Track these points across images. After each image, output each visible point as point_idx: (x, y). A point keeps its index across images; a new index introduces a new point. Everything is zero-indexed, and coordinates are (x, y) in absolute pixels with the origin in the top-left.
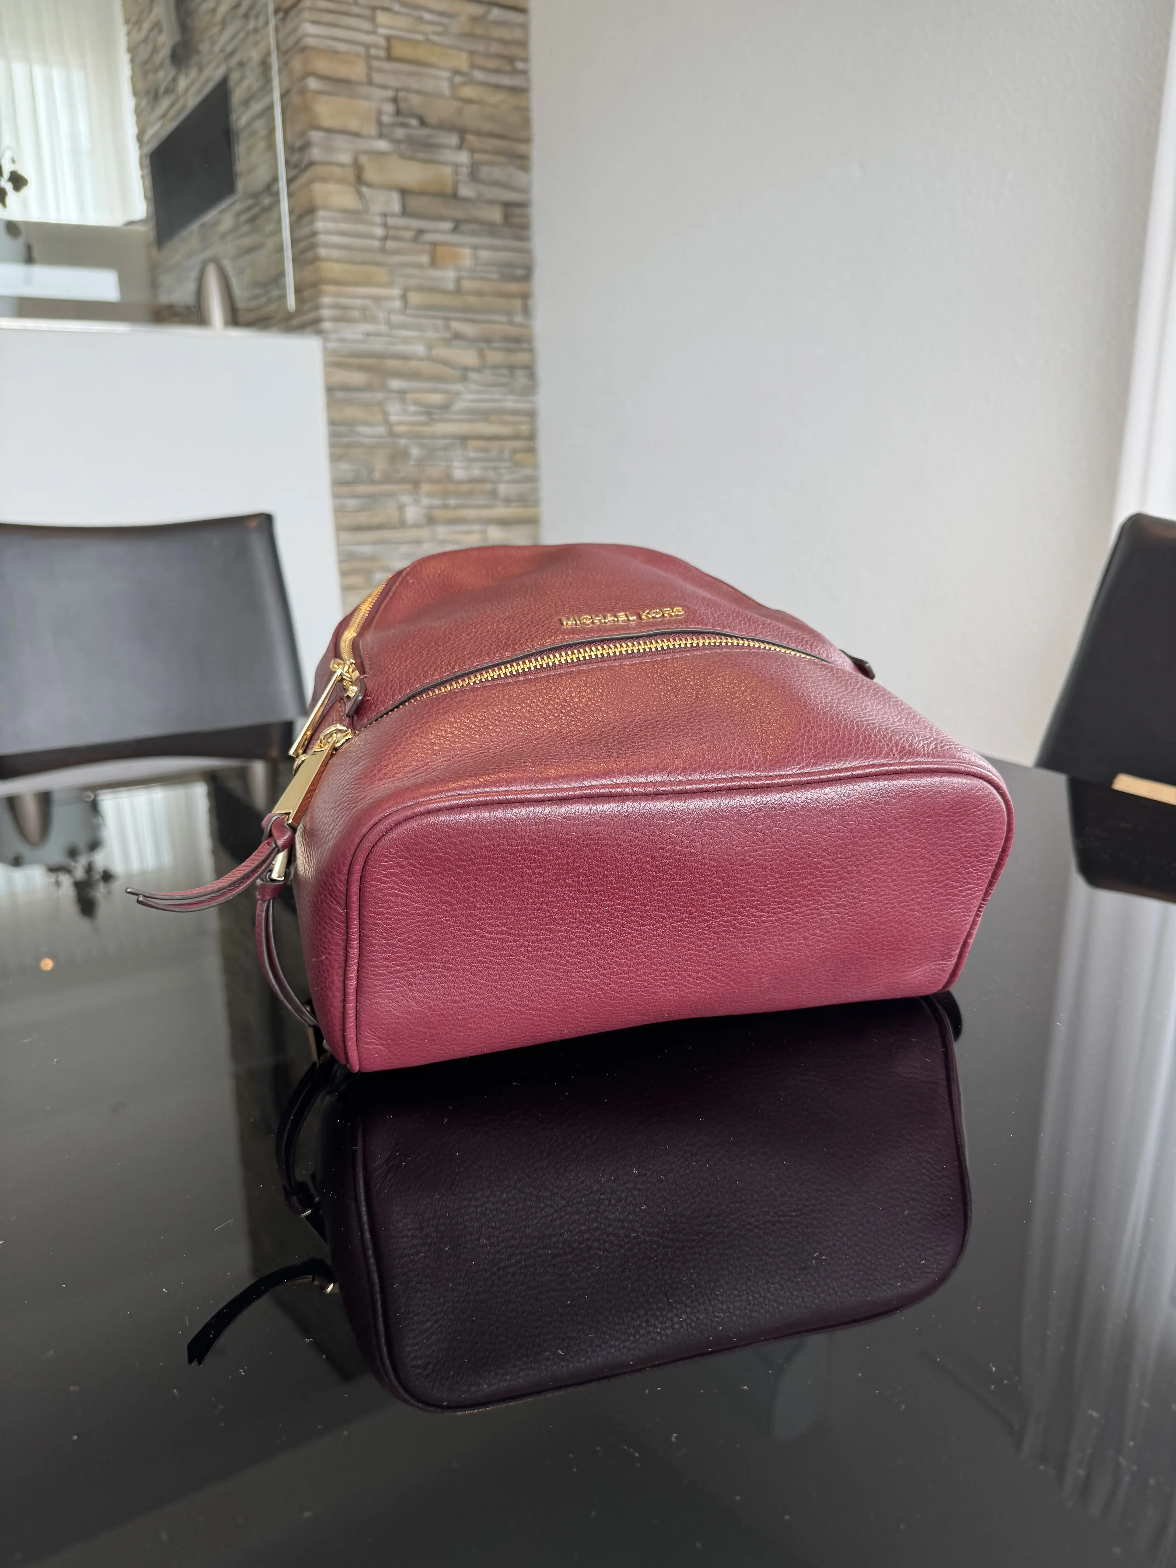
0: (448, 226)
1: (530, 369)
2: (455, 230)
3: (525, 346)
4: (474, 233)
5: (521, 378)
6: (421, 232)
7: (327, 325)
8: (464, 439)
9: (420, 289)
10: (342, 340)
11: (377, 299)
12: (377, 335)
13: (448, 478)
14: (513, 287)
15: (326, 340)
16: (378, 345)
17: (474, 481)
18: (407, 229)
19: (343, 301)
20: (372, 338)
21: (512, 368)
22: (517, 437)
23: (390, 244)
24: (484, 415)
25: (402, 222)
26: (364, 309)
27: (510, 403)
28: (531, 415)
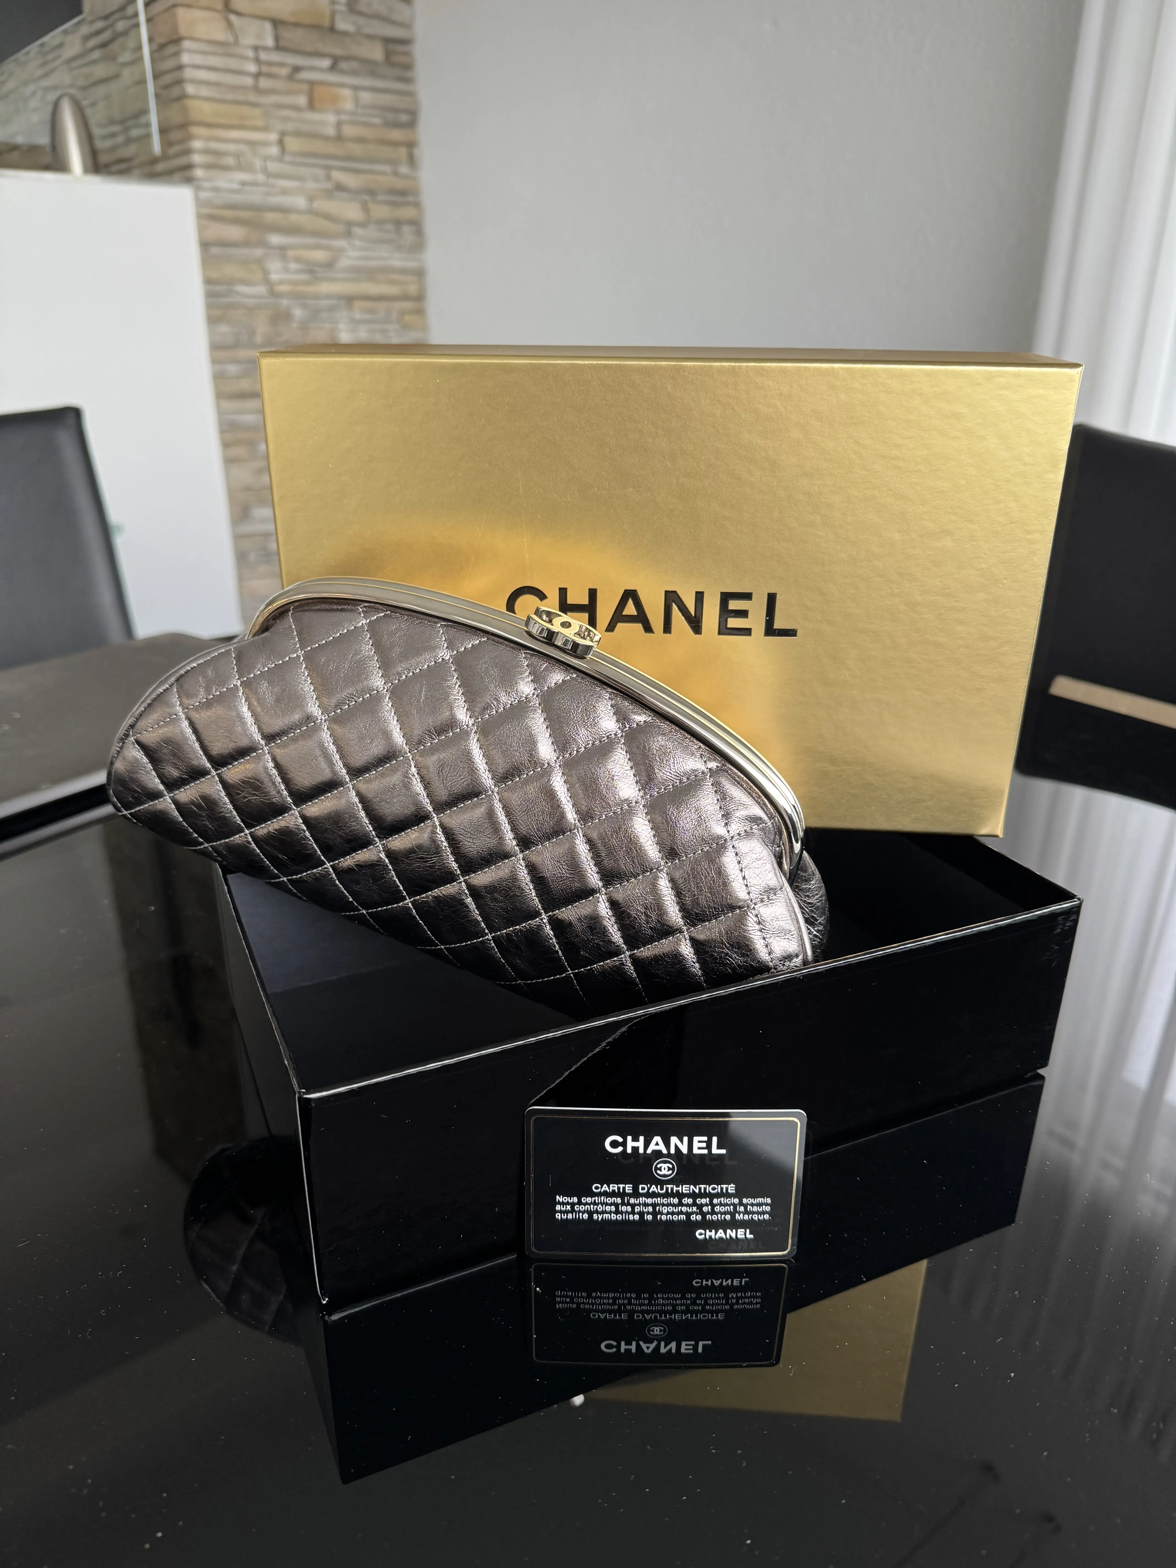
0: (326, 63)
2: (333, 68)
3: (410, 199)
4: (354, 73)
5: (408, 235)
6: (297, 69)
7: (199, 173)
8: (349, 300)
9: (298, 134)
10: (215, 189)
11: (251, 144)
12: (254, 184)
14: (396, 135)
15: (198, 189)
16: (255, 196)
18: (282, 65)
19: (214, 145)
20: (248, 188)
21: (398, 223)
22: (405, 297)
23: (264, 83)
24: (370, 274)
25: (276, 57)
26: (237, 155)
27: (397, 261)
28: (420, 273)
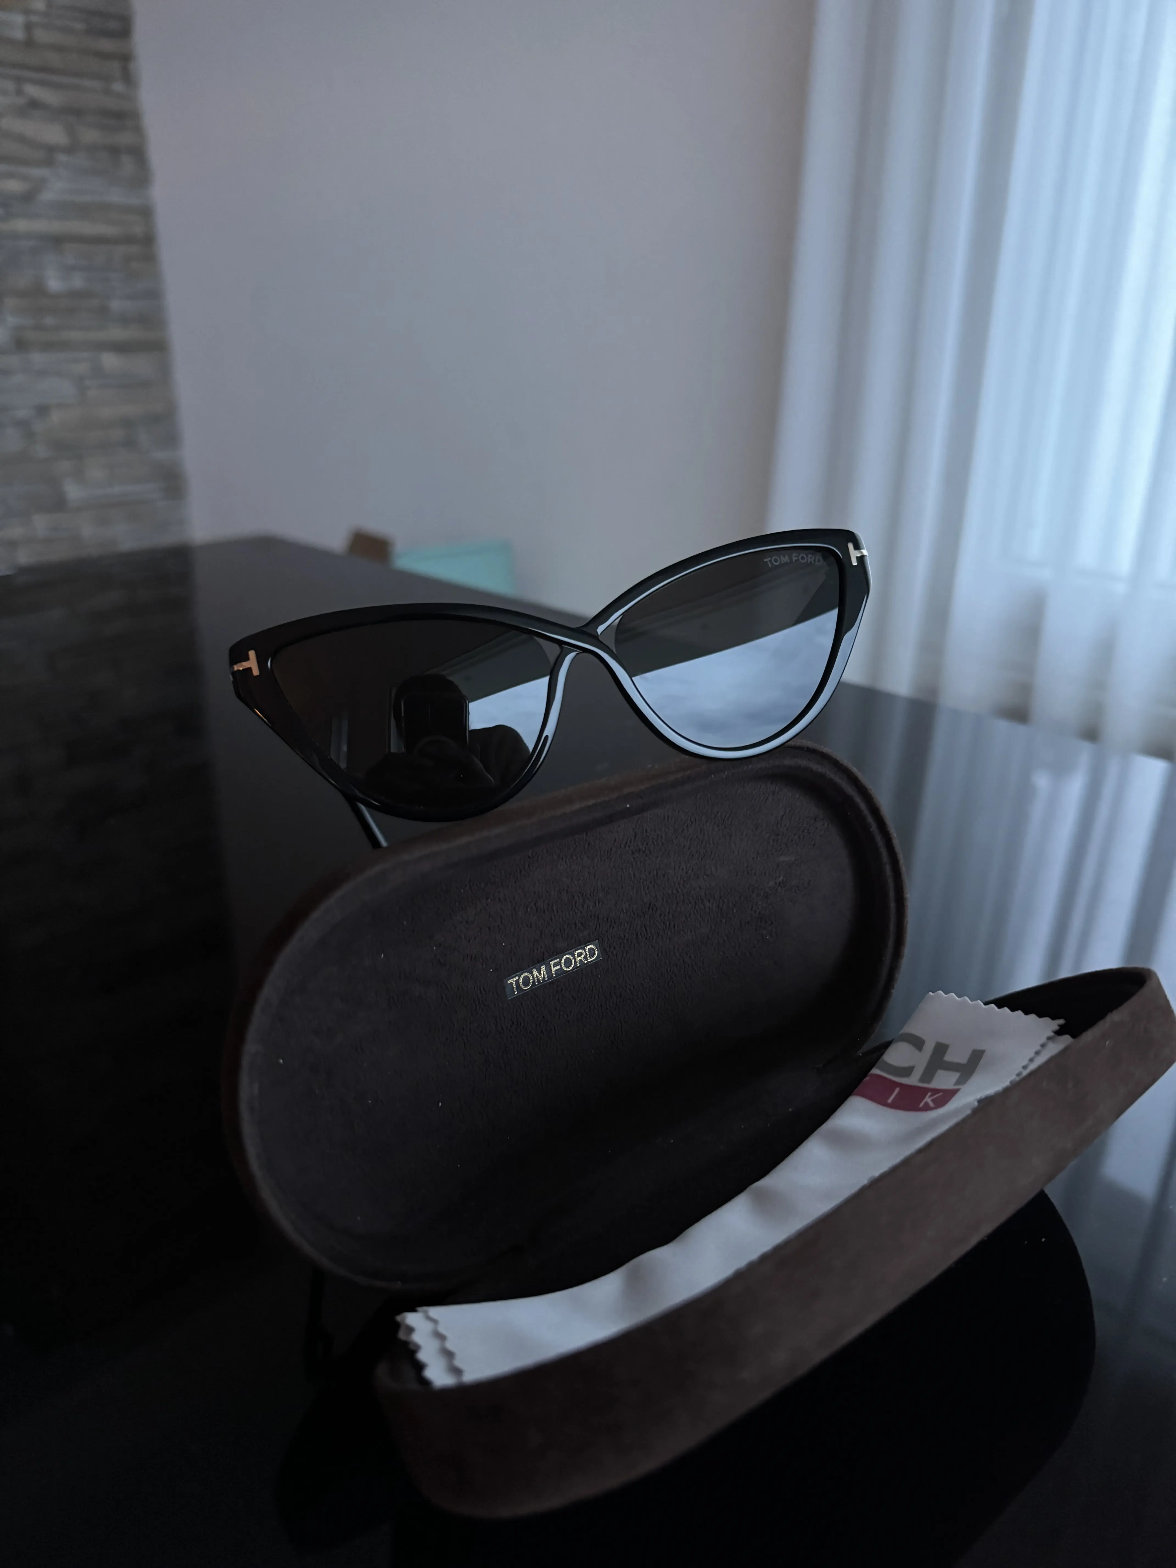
1: (139, 154)
3: (129, 123)
5: (128, 165)
8: (57, 241)
13: (38, 290)
14: (106, 45)
17: (74, 294)
21: (115, 151)
22: (129, 240)
24: (84, 211)
27: (116, 196)
28: (146, 213)
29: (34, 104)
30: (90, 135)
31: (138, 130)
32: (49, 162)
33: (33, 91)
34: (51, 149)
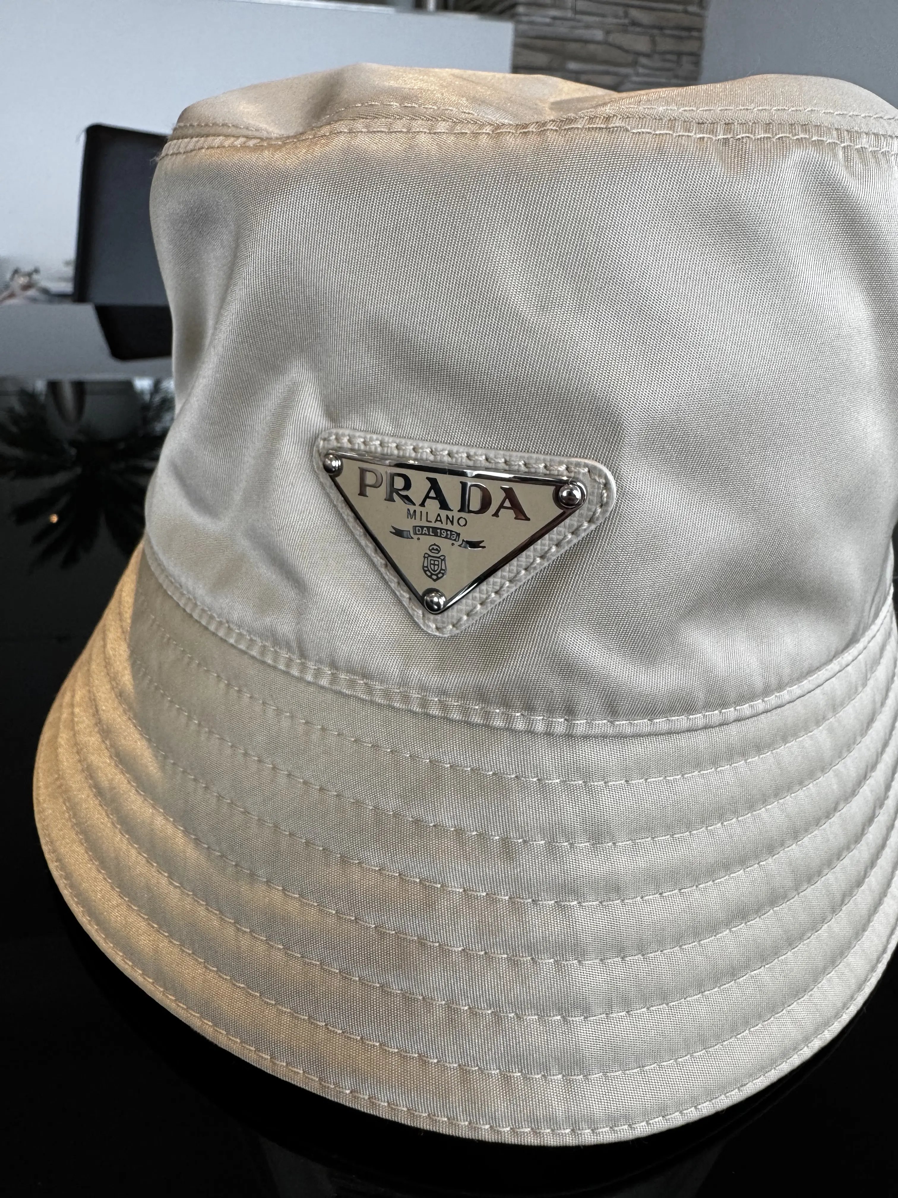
1: (696, 56)
3: (695, 34)
7: (521, 10)
10: (531, 23)
12: (563, 19)
15: (518, 23)
16: (562, 29)
20: (558, 22)
29: (634, 23)
30: (666, 44)
31: (700, 39)
32: (635, 64)
33: (635, 13)
34: (638, 54)
